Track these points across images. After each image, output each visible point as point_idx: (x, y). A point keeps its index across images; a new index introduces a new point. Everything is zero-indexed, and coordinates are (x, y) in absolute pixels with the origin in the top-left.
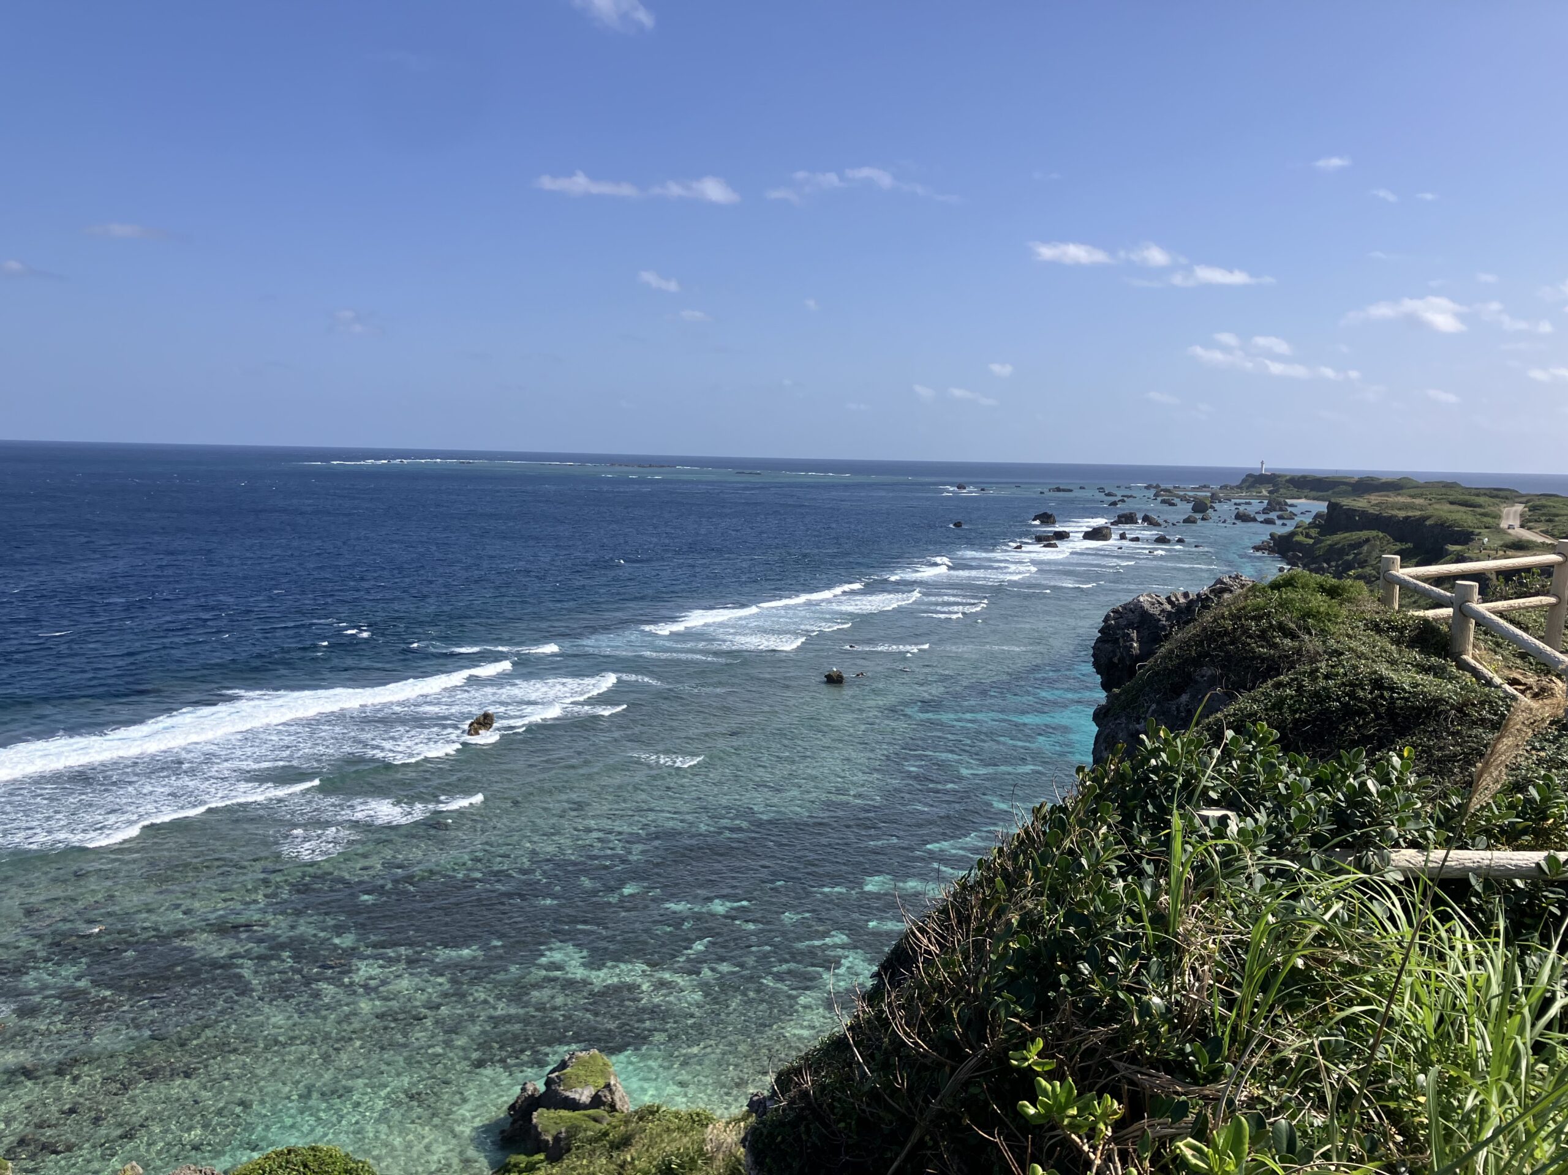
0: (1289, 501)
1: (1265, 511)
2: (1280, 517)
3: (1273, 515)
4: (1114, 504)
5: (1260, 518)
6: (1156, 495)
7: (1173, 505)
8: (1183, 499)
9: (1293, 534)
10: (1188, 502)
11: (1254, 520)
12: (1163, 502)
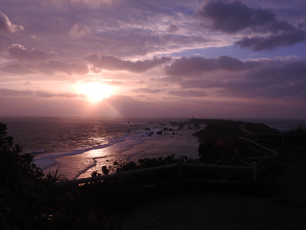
0: (199, 125)
1: (194, 127)
3: (196, 128)
5: (193, 128)
7: (175, 126)
8: (177, 124)
9: (200, 131)
10: (178, 125)
11: (192, 129)
12: (173, 125)
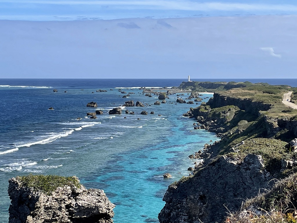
0: (200, 93)
2: (196, 101)
4: (124, 97)
6: (143, 92)
7: (151, 96)
8: (155, 94)
9: (199, 108)
10: (157, 95)
11: (185, 102)
12: (147, 95)
